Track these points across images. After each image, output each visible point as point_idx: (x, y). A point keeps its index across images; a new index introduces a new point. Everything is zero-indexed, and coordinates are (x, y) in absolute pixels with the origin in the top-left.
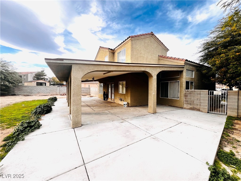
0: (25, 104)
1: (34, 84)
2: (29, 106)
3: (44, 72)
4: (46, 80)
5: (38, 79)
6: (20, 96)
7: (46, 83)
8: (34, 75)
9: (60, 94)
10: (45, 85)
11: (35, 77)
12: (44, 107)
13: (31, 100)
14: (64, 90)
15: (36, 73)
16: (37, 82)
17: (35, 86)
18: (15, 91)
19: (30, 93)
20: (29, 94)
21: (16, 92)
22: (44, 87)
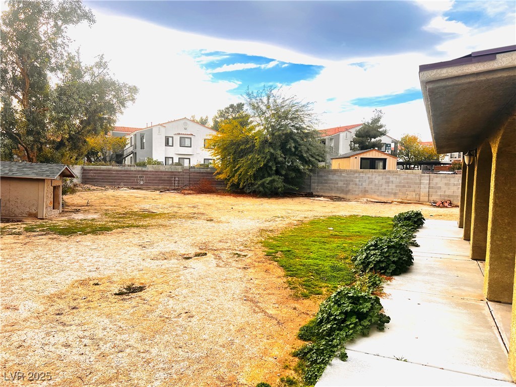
0: (334, 226)
1: (354, 163)
2: (344, 234)
3: (379, 124)
4: (383, 149)
5: (364, 147)
6: (321, 199)
7: (386, 159)
8: (352, 135)
9: (432, 199)
10: (384, 168)
11: (355, 143)
12: (389, 247)
13: (348, 214)
14: (446, 184)
15: (358, 128)
16: (361, 158)
17: (356, 172)
18: (313, 185)
19: (342, 191)
20: (342, 196)
21: (315, 187)
22: (379, 175)
